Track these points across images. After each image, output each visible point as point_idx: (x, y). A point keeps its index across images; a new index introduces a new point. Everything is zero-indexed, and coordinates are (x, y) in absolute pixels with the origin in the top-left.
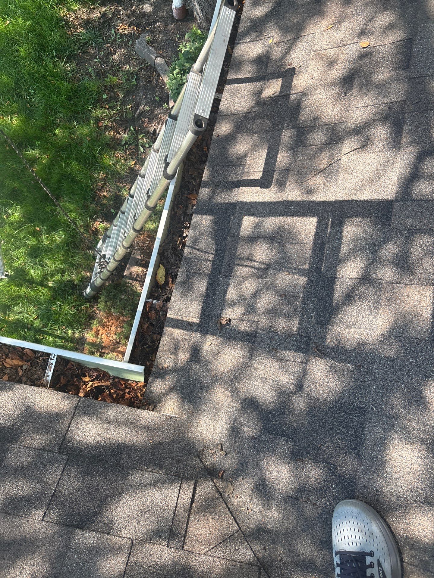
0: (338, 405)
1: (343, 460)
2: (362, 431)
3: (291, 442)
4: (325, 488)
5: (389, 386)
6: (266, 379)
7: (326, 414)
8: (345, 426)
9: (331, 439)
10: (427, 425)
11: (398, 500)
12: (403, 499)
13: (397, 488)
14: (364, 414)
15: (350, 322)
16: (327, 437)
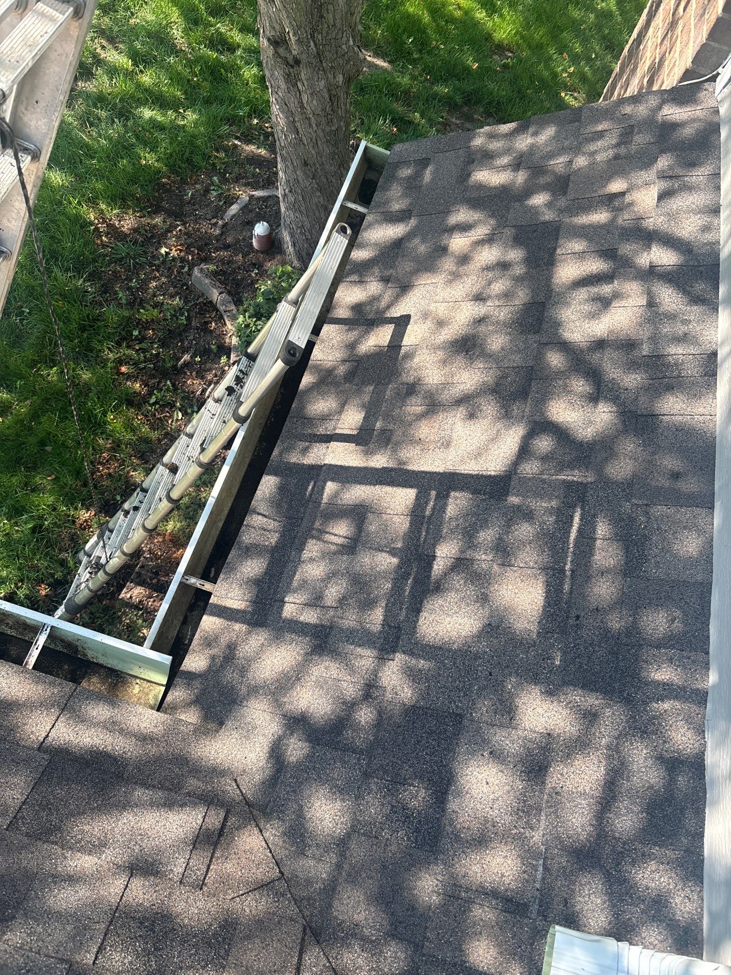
0: (430, 711)
1: (430, 781)
2: (457, 743)
3: (364, 760)
4: (403, 818)
5: (493, 686)
6: (339, 681)
7: (414, 723)
8: (436, 738)
9: (417, 754)
10: (535, 732)
11: (494, 826)
12: (500, 825)
13: (493, 811)
14: (460, 723)
15: (452, 609)
16: (413, 752)
